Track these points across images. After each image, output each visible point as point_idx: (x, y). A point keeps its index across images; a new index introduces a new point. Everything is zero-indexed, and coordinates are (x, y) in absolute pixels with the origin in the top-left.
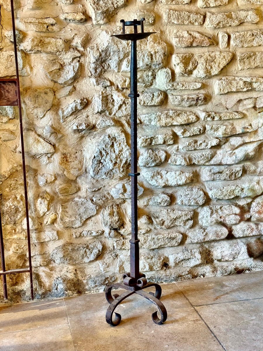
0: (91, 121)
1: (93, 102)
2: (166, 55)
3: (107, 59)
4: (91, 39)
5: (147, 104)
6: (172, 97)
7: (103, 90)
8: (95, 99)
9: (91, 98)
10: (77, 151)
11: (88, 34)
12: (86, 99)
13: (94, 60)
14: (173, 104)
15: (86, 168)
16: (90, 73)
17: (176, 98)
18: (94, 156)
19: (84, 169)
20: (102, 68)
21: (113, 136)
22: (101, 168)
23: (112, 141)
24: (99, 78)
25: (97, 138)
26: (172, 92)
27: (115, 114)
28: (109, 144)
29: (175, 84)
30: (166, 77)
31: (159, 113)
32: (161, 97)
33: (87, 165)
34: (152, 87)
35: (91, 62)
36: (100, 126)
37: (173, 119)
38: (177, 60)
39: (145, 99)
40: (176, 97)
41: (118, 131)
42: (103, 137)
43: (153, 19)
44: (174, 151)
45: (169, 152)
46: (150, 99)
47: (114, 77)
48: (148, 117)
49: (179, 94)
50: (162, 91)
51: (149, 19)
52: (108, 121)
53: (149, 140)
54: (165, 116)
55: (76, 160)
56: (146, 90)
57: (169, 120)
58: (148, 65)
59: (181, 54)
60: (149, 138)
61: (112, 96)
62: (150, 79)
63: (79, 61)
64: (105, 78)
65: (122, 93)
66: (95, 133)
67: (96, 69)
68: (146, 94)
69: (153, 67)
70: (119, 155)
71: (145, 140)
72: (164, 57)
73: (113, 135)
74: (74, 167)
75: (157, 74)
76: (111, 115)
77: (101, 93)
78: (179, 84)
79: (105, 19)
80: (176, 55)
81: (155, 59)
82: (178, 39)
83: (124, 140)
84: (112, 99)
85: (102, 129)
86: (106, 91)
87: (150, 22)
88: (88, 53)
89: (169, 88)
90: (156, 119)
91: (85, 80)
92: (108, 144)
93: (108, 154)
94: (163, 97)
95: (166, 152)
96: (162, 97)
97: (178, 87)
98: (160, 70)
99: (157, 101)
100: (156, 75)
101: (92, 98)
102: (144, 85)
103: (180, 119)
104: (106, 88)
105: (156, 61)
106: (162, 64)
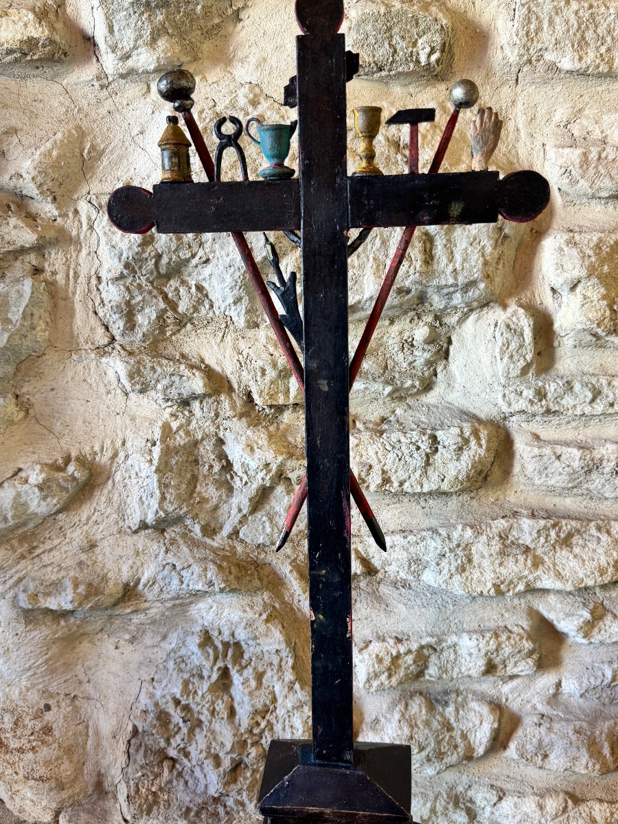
0: (110, 565)
1: (118, 477)
2: (506, 237)
3: (188, 261)
4: (97, 154)
5: (401, 484)
6: (536, 451)
7: (172, 415)
8: (129, 462)
9: (108, 454)
10: (51, 702)
11: (78, 128)
12: (81, 461)
13: (118, 268)
14: (537, 482)
15: (99, 775)
16: (101, 331)
17: (559, 457)
18: (130, 728)
19: (88, 778)
20: (162, 305)
21: (226, 636)
22: (170, 782)
23: (220, 664)
24: (147, 359)
25: (148, 640)
26: (535, 427)
27: (235, 533)
28: (205, 673)
29: (551, 388)
30: (502, 353)
31: (463, 534)
32: (477, 451)
33: (105, 763)
34: (431, 398)
35: (104, 275)
36: (156, 588)
37: (537, 563)
38: (568, 266)
39: (389, 462)
40: (559, 449)
41: (250, 615)
42: (173, 640)
43: (438, 39)
44: (535, 700)
45: (514, 706)
46: (418, 460)
47: (229, 352)
48: (407, 550)
49: (568, 434)
50: (479, 421)
51: (415, 44)
52: (196, 569)
53: (409, 659)
54: (496, 546)
55: (43, 742)
56: (398, 412)
57: (514, 567)
58: (408, 291)
59: (591, 230)
60: (409, 651)
61: (221, 442)
62: (420, 362)
63: (37, 271)
64: (183, 356)
65: (271, 428)
66: (137, 619)
67: (129, 313)
68: (395, 436)
69: (437, 302)
70: (256, 731)
71: (387, 661)
72: (495, 247)
73: (226, 633)
74: (37, 775)
75: (459, 335)
76: (218, 538)
77: (157, 435)
78: (577, 387)
79: (162, 43)
80: (566, 237)
81: (444, 260)
82: (579, 151)
83: (284, 654)
84: (222, 456)
85: (168, 605)
86: (189, 422)
87: (423, 60)
88: (85, 227)
89: (522, 404)
90: (444, 563)
91: (80, 367)
92: (201, 677)
93: (200, 723)
94: (488, 450)
95: (497, 707)
96: (482, 452)
97: (568, 401)
98: (473, 317)
99: (452, 472)
100: (450, 342)
101: (116, 455)
102: (389, 389)
103: (573, 563)
104: (185, 403)
105: (451, 267)
106: (482, 286)
